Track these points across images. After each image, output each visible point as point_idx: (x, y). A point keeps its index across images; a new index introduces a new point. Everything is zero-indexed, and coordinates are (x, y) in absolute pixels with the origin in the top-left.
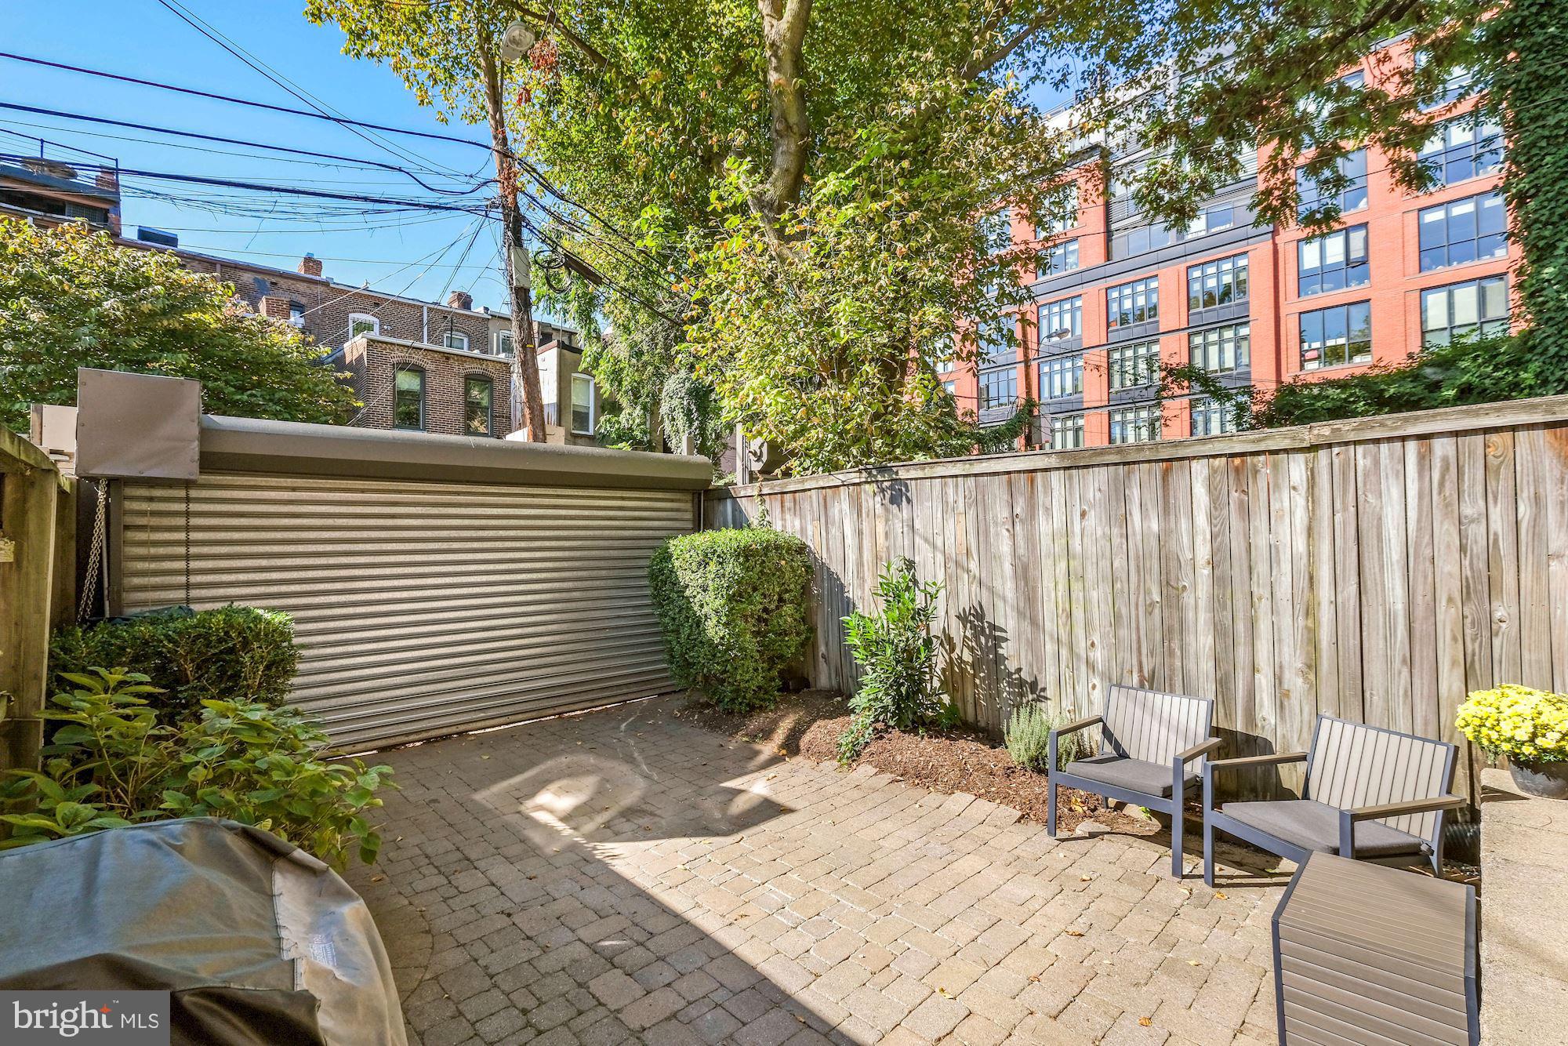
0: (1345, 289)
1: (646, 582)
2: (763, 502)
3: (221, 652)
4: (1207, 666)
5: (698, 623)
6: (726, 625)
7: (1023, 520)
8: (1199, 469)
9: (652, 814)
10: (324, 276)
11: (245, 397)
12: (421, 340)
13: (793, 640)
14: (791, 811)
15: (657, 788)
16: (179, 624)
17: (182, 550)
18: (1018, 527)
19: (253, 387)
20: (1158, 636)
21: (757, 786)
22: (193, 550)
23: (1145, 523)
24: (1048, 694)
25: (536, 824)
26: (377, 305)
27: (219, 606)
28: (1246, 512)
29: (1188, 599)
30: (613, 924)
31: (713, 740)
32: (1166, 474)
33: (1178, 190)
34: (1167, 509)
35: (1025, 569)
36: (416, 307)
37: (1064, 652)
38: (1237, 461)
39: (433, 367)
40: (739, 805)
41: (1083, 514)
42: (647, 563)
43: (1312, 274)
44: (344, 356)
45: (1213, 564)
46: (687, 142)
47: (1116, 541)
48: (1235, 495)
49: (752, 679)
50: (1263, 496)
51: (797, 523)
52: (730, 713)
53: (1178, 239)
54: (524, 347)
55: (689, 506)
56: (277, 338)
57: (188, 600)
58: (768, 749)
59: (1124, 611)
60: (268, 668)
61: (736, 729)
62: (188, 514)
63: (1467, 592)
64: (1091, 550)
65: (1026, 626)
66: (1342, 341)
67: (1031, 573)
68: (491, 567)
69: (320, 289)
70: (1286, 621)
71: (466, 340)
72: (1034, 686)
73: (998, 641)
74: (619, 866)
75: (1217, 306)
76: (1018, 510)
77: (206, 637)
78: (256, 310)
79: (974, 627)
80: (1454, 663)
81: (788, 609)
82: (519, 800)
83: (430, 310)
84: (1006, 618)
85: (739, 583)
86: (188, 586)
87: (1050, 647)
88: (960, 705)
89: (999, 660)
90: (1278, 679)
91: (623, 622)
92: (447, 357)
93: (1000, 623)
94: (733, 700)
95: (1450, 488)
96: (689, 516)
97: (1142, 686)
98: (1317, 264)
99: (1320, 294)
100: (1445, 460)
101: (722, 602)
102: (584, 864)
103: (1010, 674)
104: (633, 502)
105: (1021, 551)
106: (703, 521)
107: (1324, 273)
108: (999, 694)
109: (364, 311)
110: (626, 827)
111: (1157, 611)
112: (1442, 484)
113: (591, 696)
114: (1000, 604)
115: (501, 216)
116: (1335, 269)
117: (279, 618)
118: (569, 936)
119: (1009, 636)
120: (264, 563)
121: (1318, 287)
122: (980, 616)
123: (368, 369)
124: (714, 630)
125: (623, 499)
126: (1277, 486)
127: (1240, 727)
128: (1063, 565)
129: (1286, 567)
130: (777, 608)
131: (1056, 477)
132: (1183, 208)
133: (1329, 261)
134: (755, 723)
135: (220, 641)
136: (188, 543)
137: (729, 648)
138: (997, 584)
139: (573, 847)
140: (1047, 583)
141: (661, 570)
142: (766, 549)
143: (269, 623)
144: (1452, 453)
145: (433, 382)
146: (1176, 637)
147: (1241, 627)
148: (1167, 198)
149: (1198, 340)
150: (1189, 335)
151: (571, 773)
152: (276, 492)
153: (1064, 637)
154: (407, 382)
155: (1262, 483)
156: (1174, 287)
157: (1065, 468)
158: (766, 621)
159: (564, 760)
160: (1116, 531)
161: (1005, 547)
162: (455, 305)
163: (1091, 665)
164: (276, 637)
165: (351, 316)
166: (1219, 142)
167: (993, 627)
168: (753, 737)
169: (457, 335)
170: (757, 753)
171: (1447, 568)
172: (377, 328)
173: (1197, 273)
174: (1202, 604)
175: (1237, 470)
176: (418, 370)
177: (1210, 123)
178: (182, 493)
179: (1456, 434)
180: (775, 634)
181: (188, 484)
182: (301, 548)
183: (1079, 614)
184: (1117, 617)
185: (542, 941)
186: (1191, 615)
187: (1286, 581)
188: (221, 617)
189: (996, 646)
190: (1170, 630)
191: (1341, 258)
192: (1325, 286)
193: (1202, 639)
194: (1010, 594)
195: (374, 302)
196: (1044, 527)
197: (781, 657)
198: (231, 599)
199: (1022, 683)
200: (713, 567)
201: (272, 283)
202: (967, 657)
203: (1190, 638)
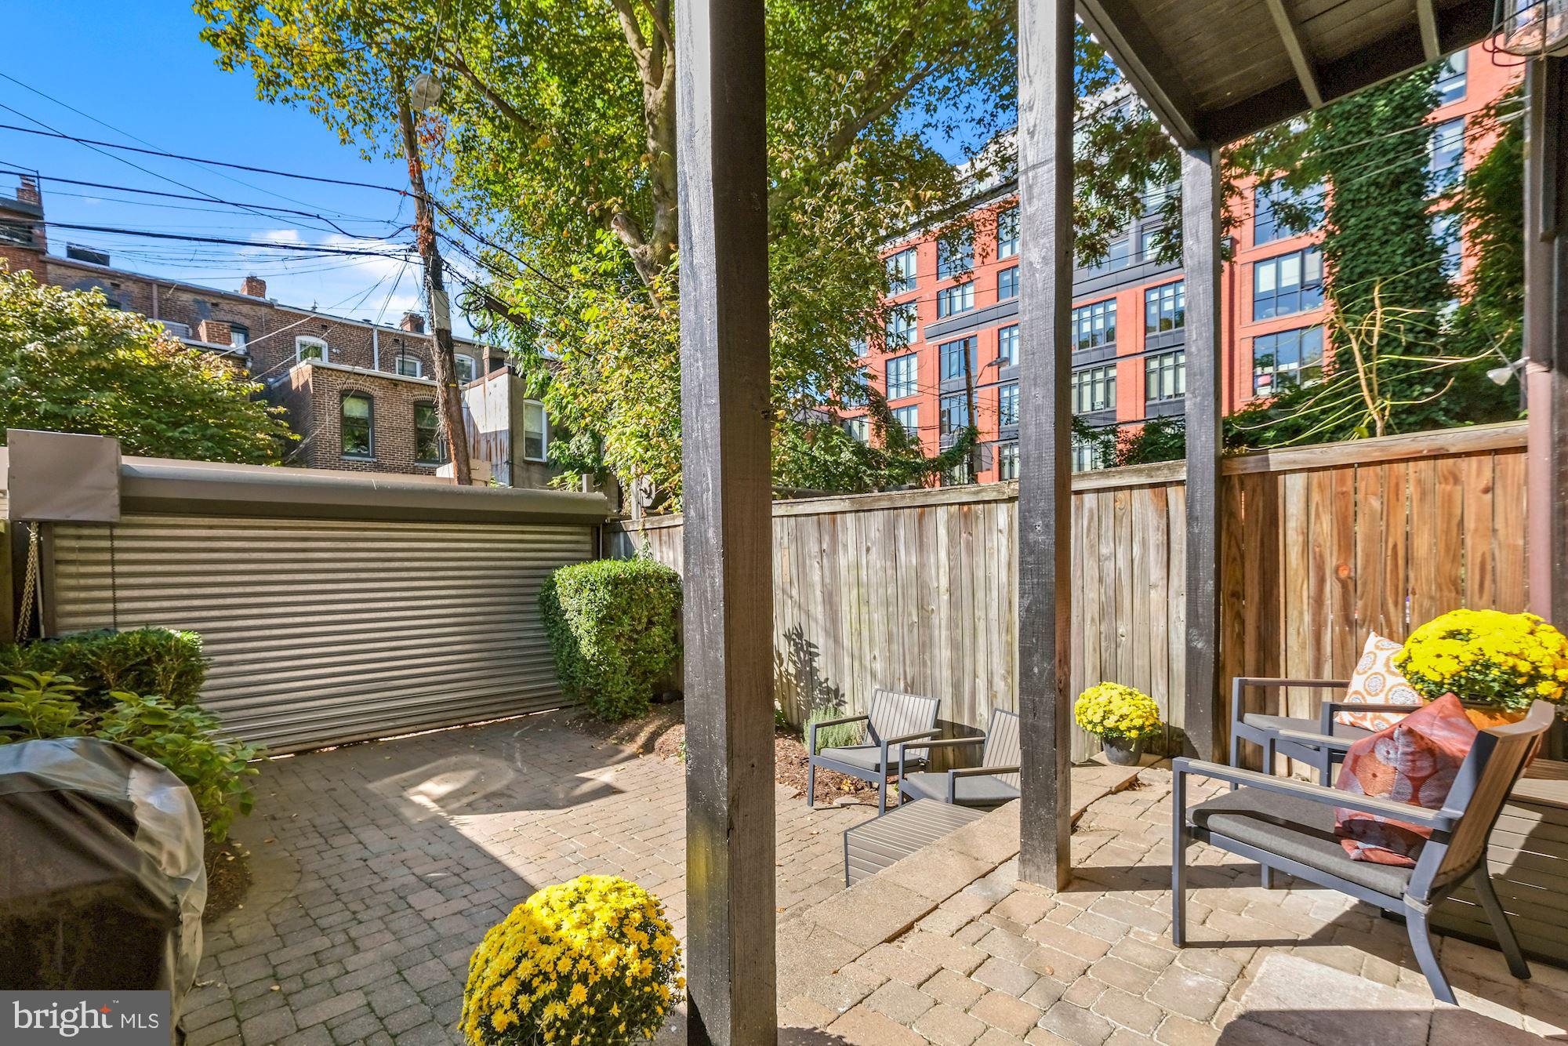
0: (1299, 313)
1: (537, 608)
2: (646, 535)
3: (138, 664)
4: (946, 673)
5: (576, 643)
6: (597, 643)
7: (830, 553)
8: (942, 513)
9: (510, 796)
10: (268, 297)
11: (177, 434)
12: (371, 366)
13: (662, 657)
14: (621, 792)
15: (522, 778)
16: (101, 642)
17: (109, 581)
18: (825, 560)
19: (186, 423)
20: (916, 650)
21: (605, 776)
22: (118, 581)
23: (908, 558)
24: (846, 699)
25: (412, 804)
26: (325, 327)
27: (136, 629)
28: (970, 550)
29: (935, 620)
30: (442, 864)
31: (586, 743)
32: (921, 517)
33: (1089, 226)
34: (921, 547)
35: (831, 595)
36: (365, 329)
37: (856, 664)
38: (966, 508)
39: (381, 394)
40: (586, 788)
41: (868, 550)
42: (539, 590)
43: (1267, 297)
44: (290, 382)
45: (950, 591)
46: (577, 204)
47: (890, 572)
48: (964, 535)
49: (623, 690)
50: (981, 537)
51: (671, 554)
52: (607, 721)
53: (1137, 260)
54: (447, 386)
55: (588, 538)
56: (207, 375)
57: (116, 624)
58: (630, 748)
59: (895, 630)
60: (179, 676)
61: (610, 734)
62: (113, 550)
63: (1102, 614)
64: (873, 580)
65: (831, 642)
66: (1294, 366)
67: (836, 599)
68: (398, 594)
69: (264, 310)
70: (995, 636)
71: (419, 364)
72: (837, 691)
73: (813, 655)
74: (465, 831)
75: (1173, 330)
76: (825, 546)
77: (125, 651)
78: (197, 336)
79: (796, 644)
80: (1094, 668)
81: (656, 630)
82: (404, 788)
83: (380, 333)
84: (818, 637)
85: (607, 607)
86: (115, 612)
87: (847, 660)
88: (787, 710)
89: (813, 671)
90: (990, 683)
91: (524, 643)
92: (395, 383)
93: (813, 641)
94: (607, 709)
95: (1094, 535)
96: (588, 547)
97: (906, 691)
98: (1273, 287)
99: (1275, 318)
100: (1091, 511)
101: (592, 623)
102: (439, 828)
103: (821, 684)
104: (532, 535)
105: (827, 580)
106: (601, 551)
107: (1279, 296)
108: (814, 699)
109: (311, 333)
110: (484, 804)
111: (915, 630)
112: (1089, 530)
113: (495, 708)
114: (813, 624)
115: (421, 260)
116: (1290, 292)
117: (187, 637)
118: (407, 871)
119: (820, 651)
120: (185, 591)
121: (1272, 310)
122: (800, 635)
123: (314, 396)
124: (587, 649)
125: (523, 532)
126: (990, 529)
127: (966, 723)
128: (855, 592)
129: (995, 594)
130: (646, 629)
131: (850, 517)
132: (1094, 245)
133: (1285, 284)
134: (624, 730)
135: (137, 655)
136: (113, 575)
137: (600, 664)
138: (812, 608)
139: (436, 819)
140: (845, 607)
141: (548, 597)
142: (635, 579)
143: (178, 640)
144: (1095, 506)
145: (381, 409)
146: (928, 650)
147: (967, 641)
148: (1080, 235)
149: (1154, 365)
150: (1146, 360)
151: (456, 768)
152: (196, 530)
153: (856, 653)
154: (356, 409)
155: (981, 526)
156: (1131, 310)
157: (857, 511)
158: (636, 641)
159: (454, 759)
160: (889, 564)
161: (816, 577)
162: (408, 327)
163: (873, 675)
164: (187, 652)
165: (298, 338)
166: (1125, 182)
167: (809, 645)
168: (621, 740)
169: (409, 359)
170: (621, 751)
171: (1091, 595)
172: (325, 352)
173: (1154, 296)
174: (944, 623)
175: (966, 516)
176: (367, 398)
177: (1113, 162)
178: (107, 532)
179: (1098, 491)
180: (645, 651)
181: (112, 525)
182: (219, 579)
183: (865, 633)
184: (890, 635)
185: (384, 875)
186: (937, 632)
187: (995, 604)
188: (138, 636)
189: (811, 660)
190: (924, 645)
191: (1296, 281)
192: (1280, 310)
193: (943, 651)
194: (820, 617)
195: (322, 325)
196: (843, 561)
197: (652, 672)
198: (147, 623)
199: (828, 690)
200: (586, 593)
201: (213, 304)
202: (792, 670)
203: (936, 651)
